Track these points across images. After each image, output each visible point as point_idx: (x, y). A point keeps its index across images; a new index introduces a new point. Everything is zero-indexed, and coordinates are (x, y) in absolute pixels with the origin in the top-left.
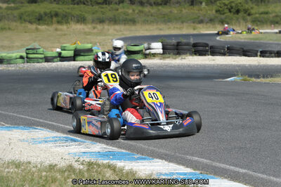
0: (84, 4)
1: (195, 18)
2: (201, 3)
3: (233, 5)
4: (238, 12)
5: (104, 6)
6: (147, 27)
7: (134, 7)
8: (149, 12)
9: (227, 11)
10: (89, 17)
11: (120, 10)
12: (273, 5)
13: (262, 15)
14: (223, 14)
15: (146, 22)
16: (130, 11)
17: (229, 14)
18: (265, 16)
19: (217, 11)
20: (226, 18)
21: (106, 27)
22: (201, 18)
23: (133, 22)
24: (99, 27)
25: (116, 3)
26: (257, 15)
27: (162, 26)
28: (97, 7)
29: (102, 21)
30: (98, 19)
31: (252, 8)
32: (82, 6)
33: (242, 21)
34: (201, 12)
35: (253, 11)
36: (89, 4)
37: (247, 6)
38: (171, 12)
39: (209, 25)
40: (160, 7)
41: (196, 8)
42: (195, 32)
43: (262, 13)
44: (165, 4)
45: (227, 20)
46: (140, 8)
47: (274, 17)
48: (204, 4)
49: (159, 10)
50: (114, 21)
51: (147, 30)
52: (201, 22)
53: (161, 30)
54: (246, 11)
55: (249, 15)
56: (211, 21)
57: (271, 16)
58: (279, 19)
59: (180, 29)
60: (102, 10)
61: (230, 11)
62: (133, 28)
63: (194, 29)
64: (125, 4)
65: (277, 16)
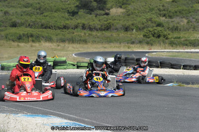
0: (50, 28)
1: (129, 40)
2: (133, 30)
3: (156, 31)
4: (159, 36)
5: (64, 30)
6: (95, 45)
7: (85, 31)
8: (96, 35)
9: (151, 36)
10: (54, 38)
11: (75, 34)
12: (184, 32)
13: (176, 39)
14: (149, 38)
15: (94, 42)
16: (83, 34)
17: (153, 38)
18: (178, 40)
19: (144, 36)
20: (150, 41)
21: (67, 45)
22: (133, 40)
23: (85, 42)
24: (62, 45)
25: (72, 28)
26: (173, 39)
27: (106, 45)
28: (59, 31)
29: (63, 41)
30: (61, 39)
31: (169, 34)
32: (49, 30)
33: (162, 43)
34: (133, 36)
35: (170, 37)
36: (54, 28)
37: (165, 33)
38: (111, 35)
39: (138, 45)
40: (104, 32)
41: (129, 33)
42: (130, 50)
43: (176, 38)
44: (107, 30)
45: (151, 42)
46: (89, 32)
47: (184, 41)
48: (134, 30)
49: (103, 34)
50: (72, 41)
51: (95, 48)
52: (133, 43)
53: (105, 48)
54: (164, 36)
55: (167, 39)
56: (140, 42)
57: (182, 39)
58: (188, 42)
59: (119, 47)
60: (63, 33)
61: (153, 36)
62: (85, 46)
63: (129, 48)
64: (79, 29)
65: (186, 40)
